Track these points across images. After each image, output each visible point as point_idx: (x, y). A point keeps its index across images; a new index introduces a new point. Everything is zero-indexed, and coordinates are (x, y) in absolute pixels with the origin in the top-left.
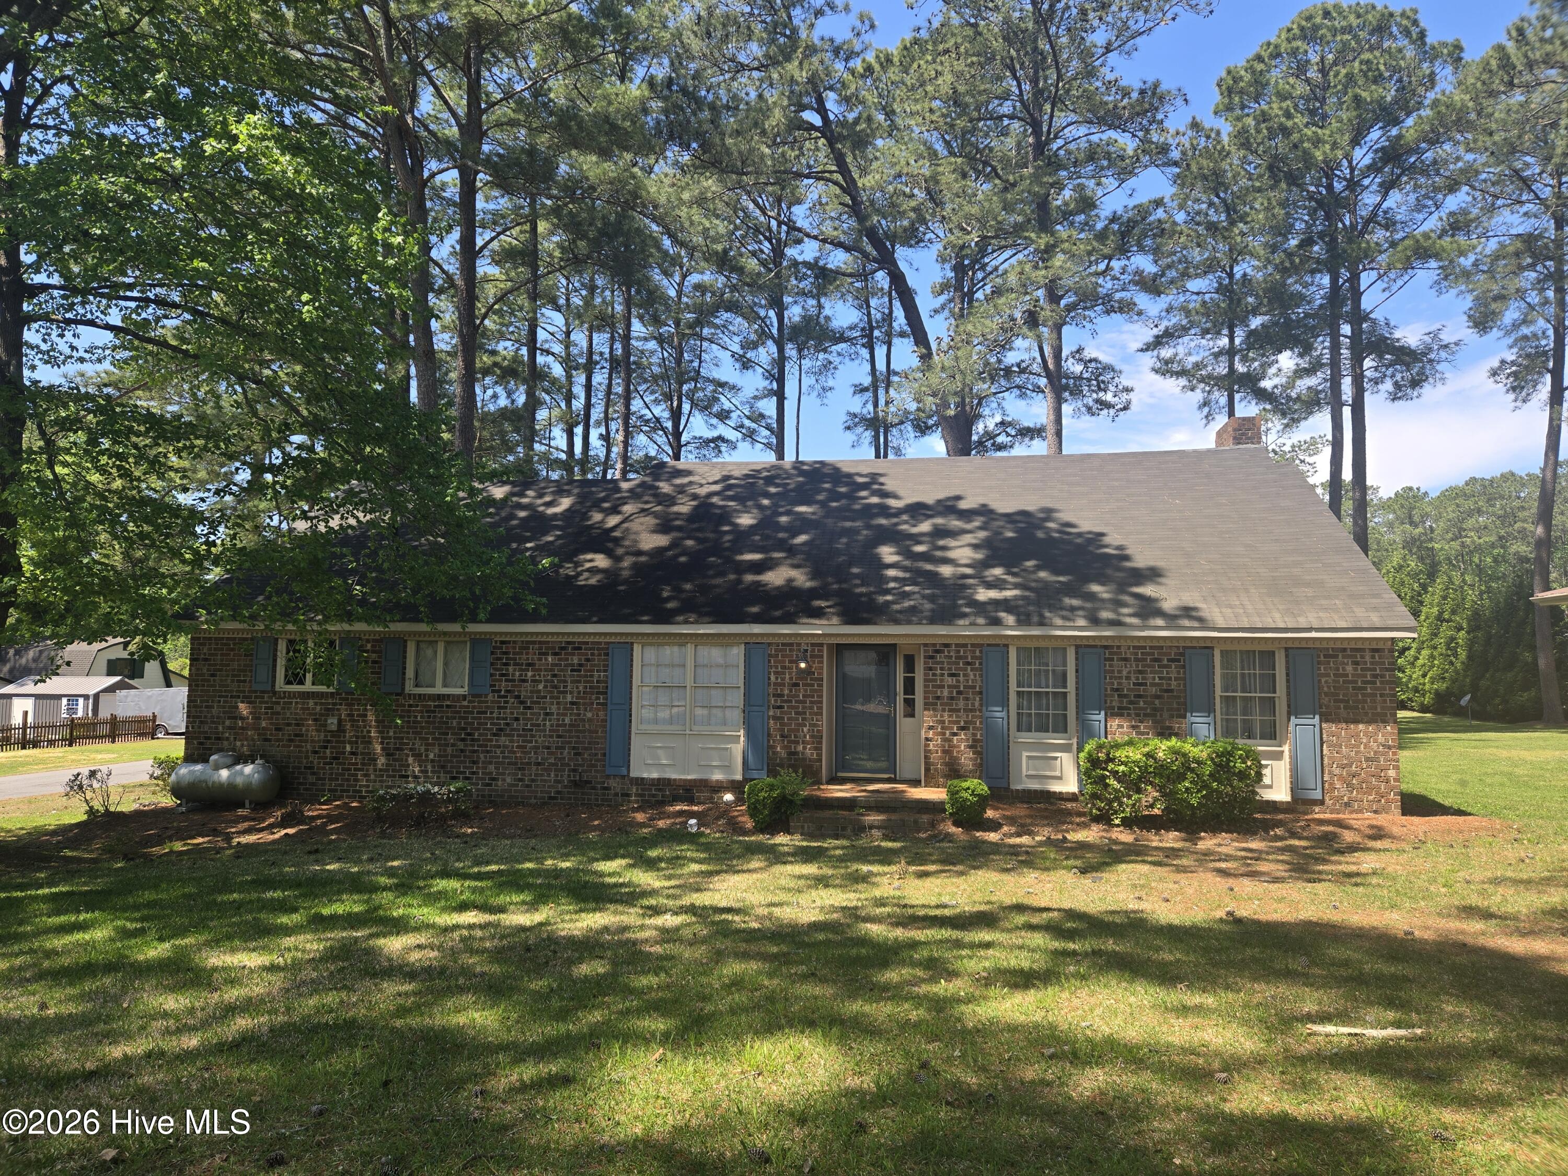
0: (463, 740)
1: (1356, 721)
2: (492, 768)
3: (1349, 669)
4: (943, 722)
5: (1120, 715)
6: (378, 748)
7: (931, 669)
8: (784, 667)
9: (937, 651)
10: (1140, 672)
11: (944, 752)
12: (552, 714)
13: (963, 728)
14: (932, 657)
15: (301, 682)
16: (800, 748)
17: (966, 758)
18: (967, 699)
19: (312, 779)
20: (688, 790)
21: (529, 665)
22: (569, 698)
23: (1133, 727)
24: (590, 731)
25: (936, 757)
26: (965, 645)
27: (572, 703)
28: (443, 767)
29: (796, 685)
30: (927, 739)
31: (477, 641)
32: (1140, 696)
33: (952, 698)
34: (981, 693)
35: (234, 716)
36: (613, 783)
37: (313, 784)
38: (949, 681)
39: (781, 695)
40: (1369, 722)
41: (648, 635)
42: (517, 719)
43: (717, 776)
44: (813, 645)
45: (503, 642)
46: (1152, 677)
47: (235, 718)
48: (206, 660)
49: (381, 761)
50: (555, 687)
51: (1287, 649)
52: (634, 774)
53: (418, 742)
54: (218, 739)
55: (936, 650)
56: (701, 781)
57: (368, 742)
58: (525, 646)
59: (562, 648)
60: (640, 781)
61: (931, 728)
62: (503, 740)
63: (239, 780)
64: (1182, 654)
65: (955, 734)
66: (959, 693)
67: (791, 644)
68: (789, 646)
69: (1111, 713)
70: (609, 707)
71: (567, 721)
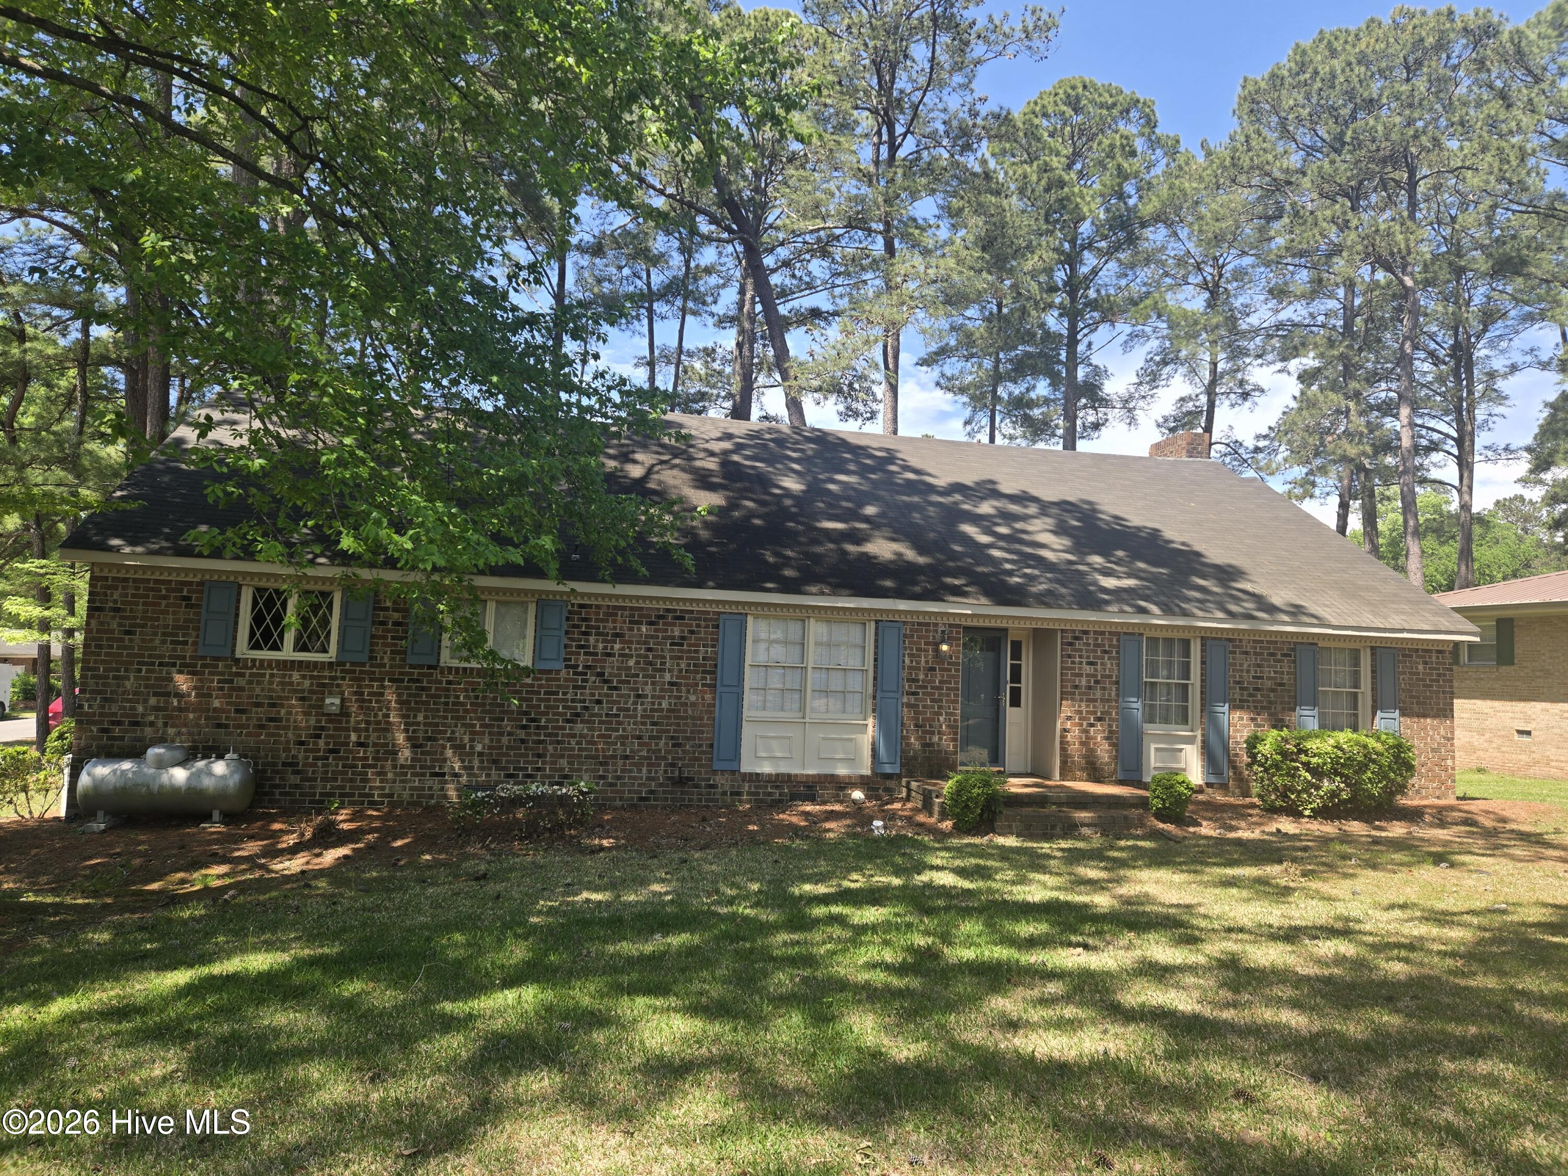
0: (524, 727)
1: (1425, 716)
2: (564, 763)
3: (1421, 667)
4: (1080, 712)
5: (1241, 708)
6: (400, 738)
7: (1069, 656)
8: (919, 650)
9: (1076, 638)
10: (1259, 666)
11: (1082, 743)
12: (646, 696)
13: (1099, 719)
14: (1071, 644)
15: (276, 647)
16: (936, 739)
17: (1104, 752)
18: (1104, 689)
19: (294, 779)
20: (809, 787)
21: (617, 635)
22: (667, 677)
23: (1252, 719)
24: (693, 718)
25: (1075, 749)
26: (1103, 633)
27: (671, 684)
28: (495, 762)
29: (933, 669)
30: (1065, 730)
31: (544, 603)
32: (1257, 689)
33: (1090, 688)
34: (1117, 683)
35: (166, 691)
36: (719, 779)
37: (297, 786)
38: (1088, 669)
39: (916, 680)
40: (1435, 717)
41: (776, 605)
42: (599, 702)
43: (842, 771)
44: (951, 625)
45: (582, 606)
46: (1268, 672)
47: (168, 694)
48: (117, 610)
49: (406, 754)
50: (651, 664)
51: (1372, 648)
52: (745, 768)
53: (459, 731)
54: (137, 724)
55: (1074, 636)
56: (826, 776)
57: (386, 728)
58: (612, 612)
59: (660, 617)
60: (755, 778)
61: (1069, 718)
62: (580, 728)
63: (207, 783)
64: (1293, 650)
65: (1092, 725)
66: (1097, 682)
67: (928, 624)
68: (923, 625)
69: (1234, 707)
70: (719, 689)
71: (665, 705)
